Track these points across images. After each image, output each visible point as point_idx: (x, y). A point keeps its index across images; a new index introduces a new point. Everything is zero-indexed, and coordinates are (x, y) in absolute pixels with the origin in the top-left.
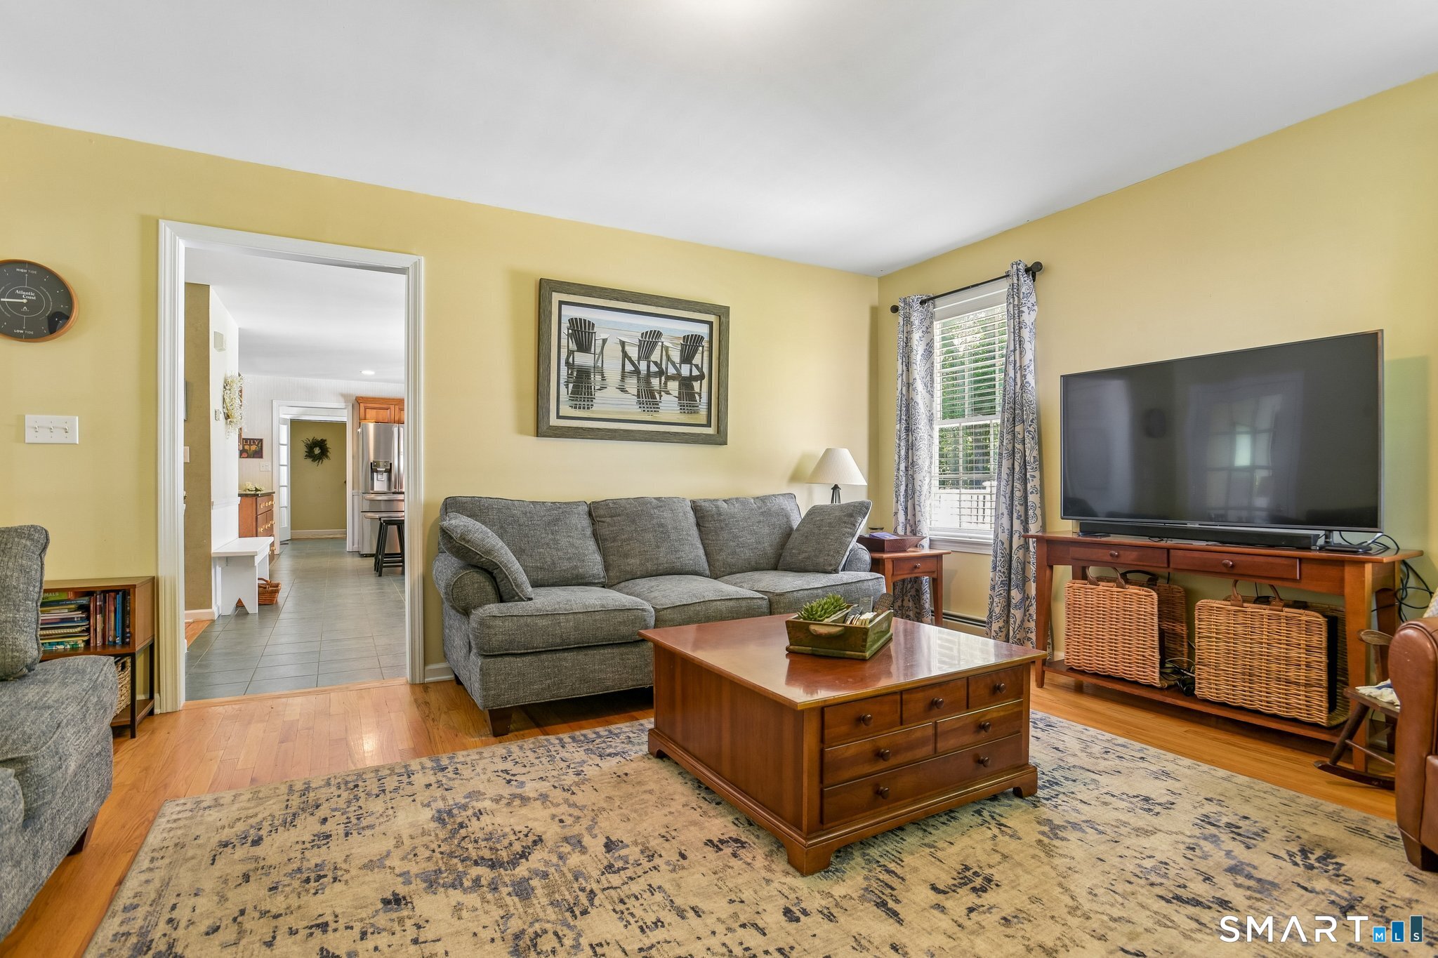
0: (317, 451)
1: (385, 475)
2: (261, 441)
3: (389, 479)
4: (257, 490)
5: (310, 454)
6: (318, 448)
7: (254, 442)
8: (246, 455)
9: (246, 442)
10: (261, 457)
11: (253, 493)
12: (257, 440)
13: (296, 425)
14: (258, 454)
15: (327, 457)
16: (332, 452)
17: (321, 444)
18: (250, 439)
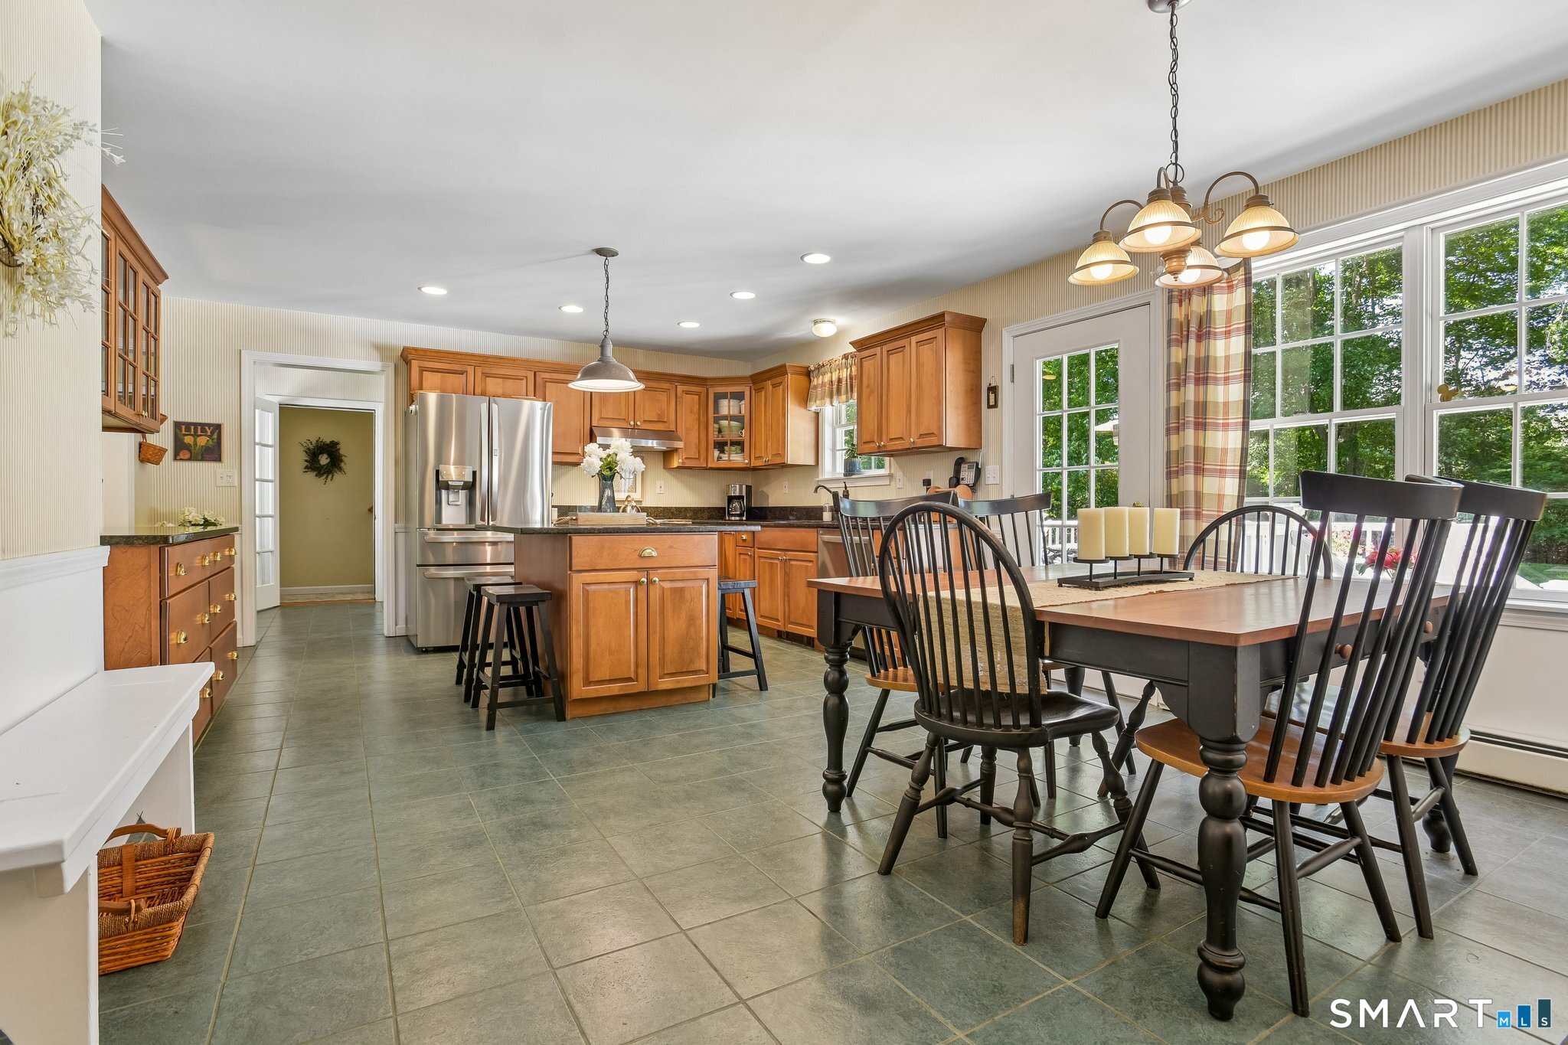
0: (324, 460)
1: (463, 494)
2: (218, 427)
3: (471, 503)
4: (207, 523)
5: (313, 465)
6: (325, 456)
7: (203, 430)
8: (185, 454)
9: (188, 429)
10: (219, 459)
11: (199, 529)
12: (209, 425)
13: (289, 415)
14: (213, 453)
15: (340, 469)
16: (350, 462)
17: (331, 450)
18: (196, 425)
